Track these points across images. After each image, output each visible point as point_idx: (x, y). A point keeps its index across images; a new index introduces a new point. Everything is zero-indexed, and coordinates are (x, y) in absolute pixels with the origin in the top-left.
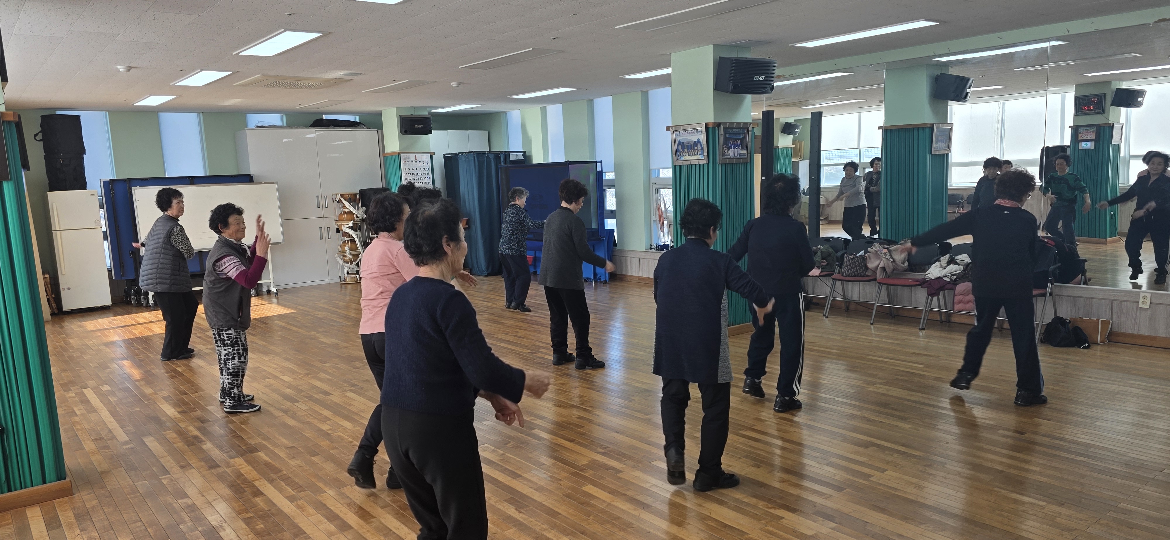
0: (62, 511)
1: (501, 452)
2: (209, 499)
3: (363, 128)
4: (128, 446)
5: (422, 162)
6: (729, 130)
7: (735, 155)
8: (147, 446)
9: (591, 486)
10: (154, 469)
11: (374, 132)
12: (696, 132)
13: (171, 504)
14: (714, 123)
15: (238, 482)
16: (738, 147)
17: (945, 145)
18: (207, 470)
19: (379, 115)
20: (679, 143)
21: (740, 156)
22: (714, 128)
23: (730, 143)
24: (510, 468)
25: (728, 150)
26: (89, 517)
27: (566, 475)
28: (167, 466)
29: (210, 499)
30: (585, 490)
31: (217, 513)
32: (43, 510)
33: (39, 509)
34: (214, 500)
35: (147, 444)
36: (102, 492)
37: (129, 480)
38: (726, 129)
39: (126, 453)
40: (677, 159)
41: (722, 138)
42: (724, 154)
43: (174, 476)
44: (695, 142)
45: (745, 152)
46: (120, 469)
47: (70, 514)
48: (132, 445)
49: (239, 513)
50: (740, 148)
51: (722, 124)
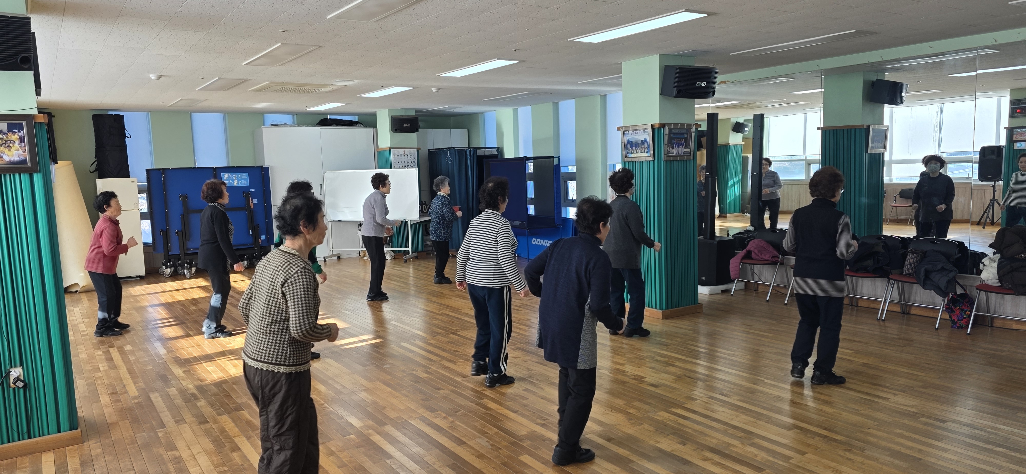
0: (71, 457)
1: (451, 419)
2: (193, 452)
3: (361, 127)
4: (136, 401)
5: (409, 156)
6: (673, 131)
7: (679, 153)
8: (152, 402)
9: (527, 456)
10: (154, 423)
11: (370, 130)
12: (643, 132)
13: (161, 455)
14: (660, 124)
15: (221, 437)
16: (682, 146)
17: (881, 145)
18: (197, 426)
19: (374, 115)
20: (628, 142)
21: (684, 153)
22: (659, 129)
23: (675, 142)
24: (457, 436)
25: (673, 148)
26: (92, 464)
27: (506, 444)
28: (165, 420)
29: (195, 453)
30: (522, 459)
31: (198, 465)
32: (55, 456)
33: (53, 455)
34: (198, 453)
35: (152, 399)
36: (107, 441)
37: (131, 431)
38: (670, 130)
39: (134, 407)
40: (626, 157)
41: (666, 138)
42: (668, 152)
43: (169, 429)
44: (642, 141)
45: (688, 150)
46: (126, 421)
47: (77, 460)
48: (140, 400)
49: (216, 467)
50: (684, 146)
51: (667, 125)
